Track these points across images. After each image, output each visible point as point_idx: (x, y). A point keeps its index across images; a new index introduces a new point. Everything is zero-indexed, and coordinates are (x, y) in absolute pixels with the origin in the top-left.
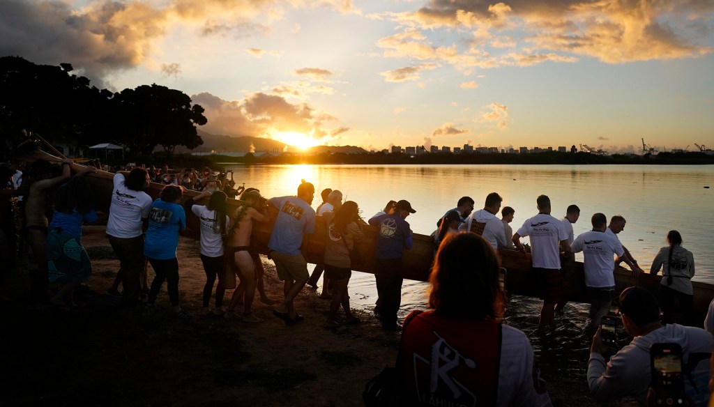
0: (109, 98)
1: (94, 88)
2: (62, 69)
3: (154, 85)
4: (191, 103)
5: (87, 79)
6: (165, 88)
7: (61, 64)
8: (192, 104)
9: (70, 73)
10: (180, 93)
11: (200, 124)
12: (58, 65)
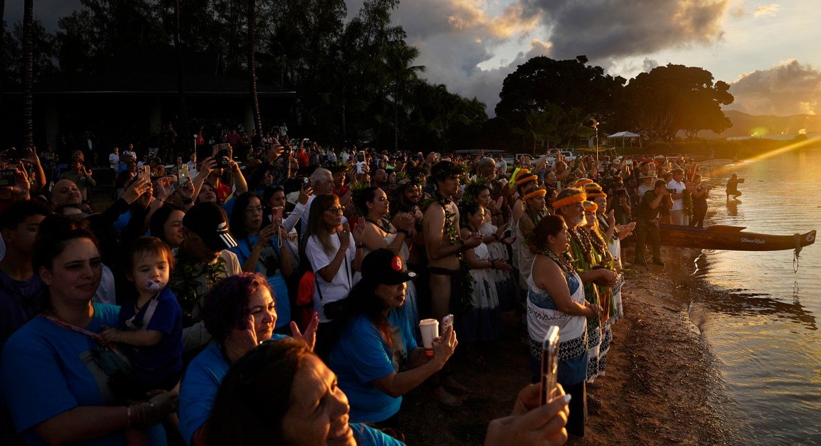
0: (624, 86)
1: (608, 76)
2: (579, 62)
3: (670, 65)
4: (712, 81)
5: (601, 68)
6: (682, 67)
7: (578, 57)
8: (714, 82)
9: (586, 65)
10: (699, 70)
11: (725, 104)
12: (574, 58)
